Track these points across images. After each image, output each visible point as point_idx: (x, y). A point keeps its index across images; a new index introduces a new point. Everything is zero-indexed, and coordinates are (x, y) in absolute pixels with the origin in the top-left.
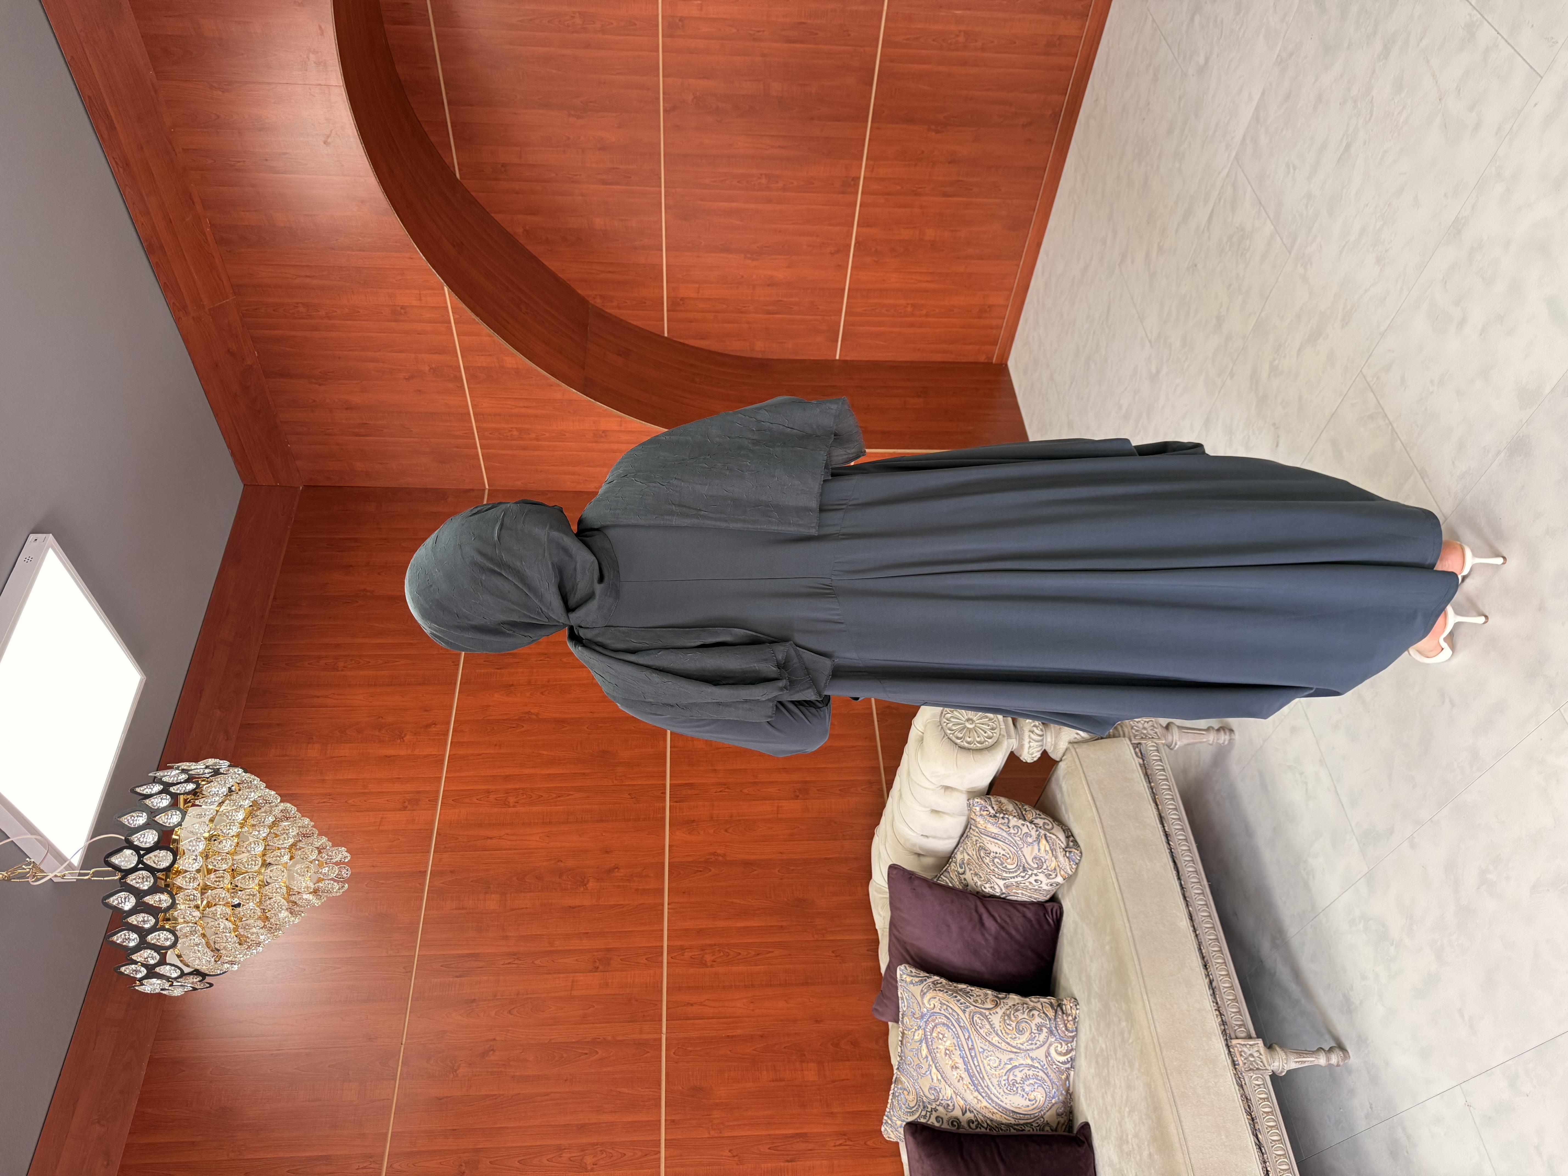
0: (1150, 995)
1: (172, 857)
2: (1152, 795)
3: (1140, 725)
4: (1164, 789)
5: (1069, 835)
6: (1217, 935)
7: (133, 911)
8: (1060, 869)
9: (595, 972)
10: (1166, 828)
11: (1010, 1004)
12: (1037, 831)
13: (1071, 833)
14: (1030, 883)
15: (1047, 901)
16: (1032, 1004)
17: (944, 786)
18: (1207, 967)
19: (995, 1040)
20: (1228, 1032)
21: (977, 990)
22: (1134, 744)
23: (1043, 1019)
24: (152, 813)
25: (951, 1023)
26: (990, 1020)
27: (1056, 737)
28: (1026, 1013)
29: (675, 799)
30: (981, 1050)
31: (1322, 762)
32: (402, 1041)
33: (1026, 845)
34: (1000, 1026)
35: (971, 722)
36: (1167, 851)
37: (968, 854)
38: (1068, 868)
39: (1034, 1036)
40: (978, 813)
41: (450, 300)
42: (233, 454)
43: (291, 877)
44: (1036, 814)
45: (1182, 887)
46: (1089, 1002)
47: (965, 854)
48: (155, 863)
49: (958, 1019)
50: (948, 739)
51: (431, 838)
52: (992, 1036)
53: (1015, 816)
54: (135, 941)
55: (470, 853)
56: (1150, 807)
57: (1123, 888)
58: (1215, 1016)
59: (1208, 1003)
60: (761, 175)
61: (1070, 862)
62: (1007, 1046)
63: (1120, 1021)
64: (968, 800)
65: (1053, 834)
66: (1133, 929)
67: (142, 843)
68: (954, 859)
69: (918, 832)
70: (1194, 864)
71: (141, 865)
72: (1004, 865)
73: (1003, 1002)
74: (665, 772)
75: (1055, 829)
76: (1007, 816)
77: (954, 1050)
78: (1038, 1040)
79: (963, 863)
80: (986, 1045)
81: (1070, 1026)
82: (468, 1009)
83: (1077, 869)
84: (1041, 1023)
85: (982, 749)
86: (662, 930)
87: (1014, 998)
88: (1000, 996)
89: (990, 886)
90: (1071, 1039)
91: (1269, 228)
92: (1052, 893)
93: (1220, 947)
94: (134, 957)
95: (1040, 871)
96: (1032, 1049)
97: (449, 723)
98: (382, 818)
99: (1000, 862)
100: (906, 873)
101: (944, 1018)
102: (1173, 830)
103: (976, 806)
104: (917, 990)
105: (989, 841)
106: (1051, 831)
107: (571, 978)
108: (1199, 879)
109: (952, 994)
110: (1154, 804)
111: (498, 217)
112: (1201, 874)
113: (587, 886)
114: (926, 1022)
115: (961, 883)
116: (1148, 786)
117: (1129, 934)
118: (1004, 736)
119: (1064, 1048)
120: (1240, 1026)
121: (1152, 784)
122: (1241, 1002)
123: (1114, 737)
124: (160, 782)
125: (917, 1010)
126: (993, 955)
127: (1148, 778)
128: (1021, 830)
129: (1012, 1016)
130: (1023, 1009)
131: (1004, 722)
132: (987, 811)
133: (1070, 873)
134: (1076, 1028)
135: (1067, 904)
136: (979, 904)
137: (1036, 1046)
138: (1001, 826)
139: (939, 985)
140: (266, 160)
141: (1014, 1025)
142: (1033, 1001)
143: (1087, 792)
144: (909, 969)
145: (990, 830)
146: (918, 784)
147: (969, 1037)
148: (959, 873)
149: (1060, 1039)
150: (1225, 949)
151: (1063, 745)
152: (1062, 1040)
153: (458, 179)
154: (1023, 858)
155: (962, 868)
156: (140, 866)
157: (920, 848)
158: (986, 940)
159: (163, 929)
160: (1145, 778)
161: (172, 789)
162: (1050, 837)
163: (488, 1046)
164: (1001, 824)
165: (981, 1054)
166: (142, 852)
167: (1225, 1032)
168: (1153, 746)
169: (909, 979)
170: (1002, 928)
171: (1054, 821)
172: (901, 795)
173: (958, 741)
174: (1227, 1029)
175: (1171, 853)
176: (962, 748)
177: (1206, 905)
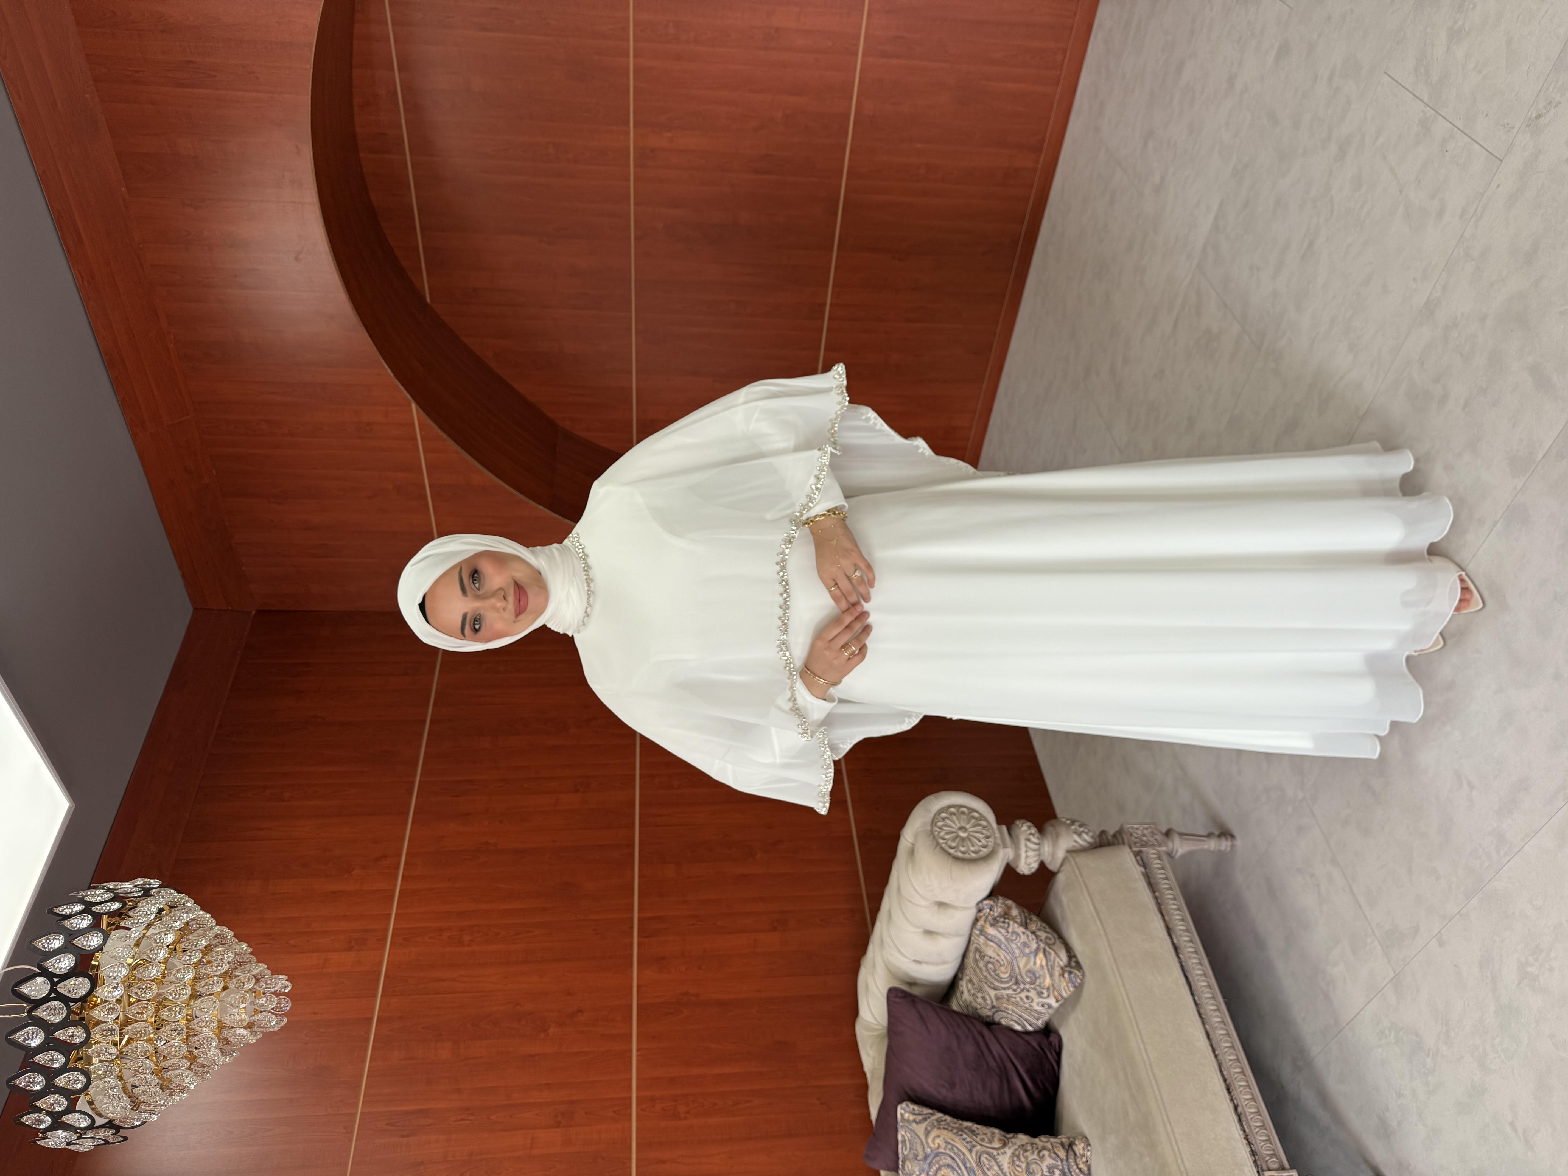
0: (1173, 1124)
1: (89, 984)
2: (1157, 904)
4: (1169, 899)
5: (1071, 953)
6: (1237, 1056)
7: (41, 1049)
10: (1175, 941)
11: (1019, 1144)
12: (1035, 941)
13: (1073, 951)
15: (1043, 1031)
16: (1041, 1144)
17: (938, 902)
18: (1231, 1090)
20: (1259, 1163)
21: (984, 1128)
22: (1135, 851)
23: (1054, 1160)
24: (70, 935)
25: (956, 1165)
26: (998, 1162)
27: (1053, 847)
28: (1035, 1154)
29: (644, 934)
31: (1333, 861)
33: (1022, 955)
34: (1009, 1168)
35: (963, 830)
36: (1178, 965)
41: (417, 416)
42: (184, 577)
43: (223, 1010)
45: (1196, 1004)
48: (69, 991)
49: (964, 1160)
50: (941, 849)
51: (378, 981)
53: (1017, 923)
54: (41, 1084)
55: (421, 997)
56: (1156, 917)
58: (1245, 1146)
59: (1235, 1131)
60: (730, 301)
63: (1141, 1156)
65: (1054, 951)
66: (1148, 1052)
67: (56, 969)
69: (909, 959)
70: (1207, 978)
71: (54, 995)
73: (1011, 1142)
74: (633, 905)
75: (1056, 944)
76: (1011, 921)
81: (1083, 1168)
83: (1076, 994)
84: (1052, 1164)
85: (978, 859)
86: (631, 1080)
87: (1022, 1138)
88: (1007, 1135)
94: (39, 1104)
97: (400, 855)
98: (326, 959)
101: (949, 1159)
102: (1182, 942)
104: (920, 1129)
106: (1051, 946)
107: (531, 1135)
108: (1213, 994)
109: (957, 1132)
110: (1160, 914)
112: (1215, 989)
113: (548, 1031)
114: (929, 1164)
116: (1152, 895)
117: (1145, 1057)
118: (999, 845)
120: (1272, 1156)
121: (1157, 894)
122: (1270, 1129)
123: (1114, 846)
124: (82, 901)
125: (920, 1151)
127: (1152, 887)
129: (1021, 1157)
130: (1032, 1150)
131: (998, 830)
134: (1089, 1170)
139: (943, 1123)
141: (1024, 1165)
142: (1042, 1141)
143: (1090, 905)
144: (911, 1106)
146: (910, 902)
150: (1247, 1071)
151: (1061, 854)
153: (427, 303)
159: (74, 1069)
160: (1148, 887)
161: (94, 909)
162: (1050, 952)
166: (56, 980)
167: (1257, 1163)
168: (1155, 854)
169: (910, 1118)
171: (1056, 936)
172: (890, 917)
173: (952, 851)
174: (1258, 1160)
175: (1182, 967)
176: (956, 858)
177: (1223, 1022)
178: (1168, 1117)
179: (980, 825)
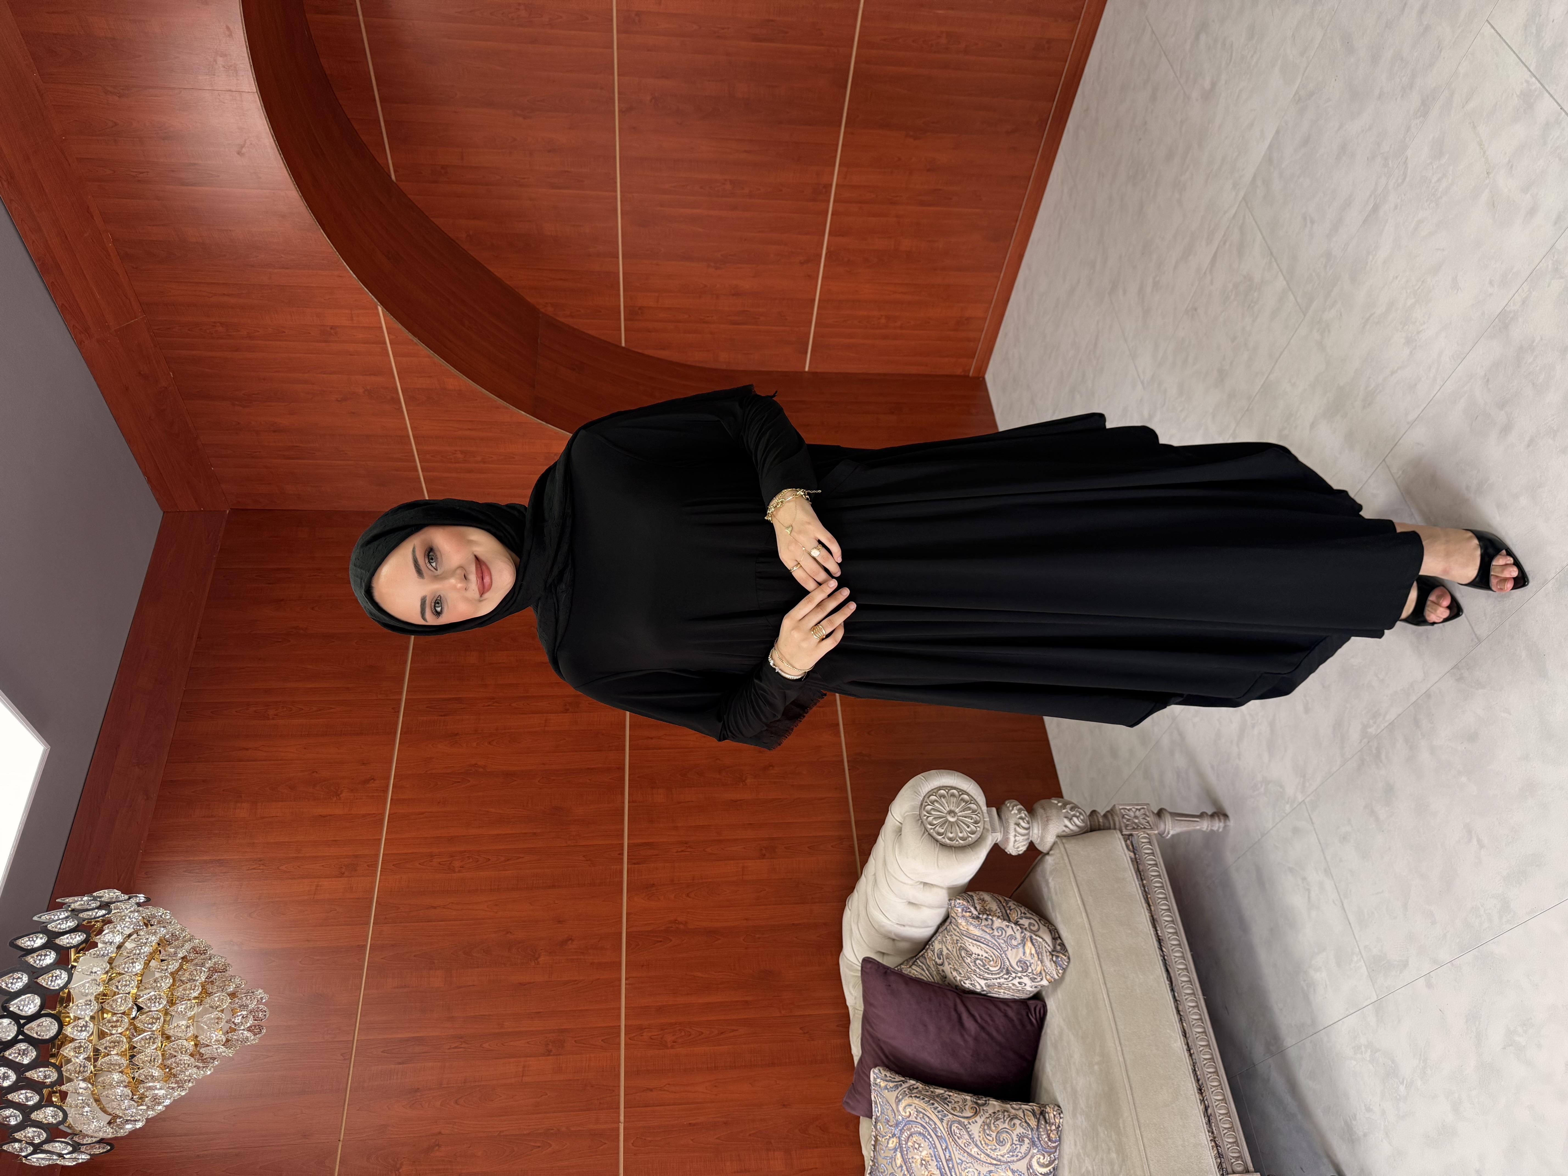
0: (1143, 1129)
1: (57, 1025)
2: (1144, 893)
3: (1132, 814)
4: (1156, 887)
5: (1056, 936)
6: (1212, 1054)
7: (14, 1088)
8: (1046, 973)
9: (548, 1055)
10: (1159, 932)
11: (990, 1112)
12: (1022, 933)
13: (1059, 935)
14: (1014, 985)
15: (1030, 999)
16: (1013, 1111)
17: (921, 882)
18: (1203, 1091)
19: (974, 1151)
20: (1224, 1166)
21: (956, 1095)
22: (1125, 835)
23: (1024, 1129)
24: (34, 973)
25: (927, 1133)
26: (969, 1130)
27: (1043, 829)
28: (1007, 1122)
29: (634, 861)
30: (960, 1161)
31: (1327, 872)
32: (340, 1137)
33: (1010, 948)
34: (980, 1136)
35: (953, 815)
36: (1160, 958)
37: (948, 949)
38: (1054, 973)
39: (1015, 1147)
40: (960, 915)
41: (385, 320)
42: (149, 481)
44: (1021, 913)
45: (1175, 1000)
46: (1074, 1115)
47: (944, 947)
48: (37, 1033)
49: (935, 1128)
50: (928, 836)
51: (370, 907)
52: (971, 1147)
53: (999, 917)
54: (18, 1119)
55: (413, 924)
56: (1142, 910)
57: (1114, 1005)
58: (1211, 1147)
59: (1204, 1138)
60: (726, 180)
61: (1057, 967)
62: (987, 1157)
63: (1109, 1149)
64: (950, 900)
65: (1040, 937)
66: (1124, 1052)
67: (21, 1010)
68: (931, 947)
69: (894, 921)
70: (1188, 972)
71: (22, 1036)
72: (986, 967)
73: (983, 1110)
74: (623, 831)
75: (1041, 929)
76: (990, 917)
77: (930, 1161)
78: (1019, 1152)
79: (942, 954)
80: (964, 1157)
81: (1053, 1136)
82: (412, 1099)
83: (1063, 974)
84: (1023, 1133)
85: (965, 846)
86: (619, 1009)
87: (994, 1105)
88: (979, 1101)
89: (971, 982)
90: (1054, 1150)
91: (1280, 283)
92: (1035, 992)
93: (1216, 1068)
94: (17, 1135)
95: (1025, 974)
96: (1013, 1161)
97: (389, 778)
98: (317, 886)
99: (982, 964)
100: (881, 968)
101: (920, 1127)
102: (1166, 933)
103: (958, 907)
104: (892, 1096)
105: (971, 943)
106: (1037, 933)
107: (522, 1063)
108: (1193, 990)
109: (929, 1101)
110: (1147, 905)
111: (438, 221)
112: (1195, 984)
113: (539, 960)
114: (901, 1130)
115: (938, 973)
116: (1139, 884)
117: (1121, 1059)
118: (988, 830)
119: (1047, 1159)
120: (1237, 1158)
121: (1145, 882)
122: (1238, 1130)
123: (1104, 829)
124: (45, 931)
125: (891, 1117)
126: (972, 1056)
127: (1140, 874)
128: (1006, 932)
129: (992, 1126)
130: (1004, 1117)
131: (988, 813)
132: (970, 912)
133: (1056, 977)
134: (1059, 1137)
135: (1051, 1004)
136: (958, 1001)
137: (1018, 1158)
138: (984, 928)
139: (915, 1091)
140: (173, 171)
141: (994, 1135)
142: (1014, 1108)
143: (1077, 895)
144: (884, 1073)
145: (972, 932)
146: (896, 878)
147: (947, 1147)
148: (936, 963)
149: (1043, 1150)
150: (1220, 1070)
151: (1050, 838)
152: (1045, 1151)
153: (393, 181)
154: (1007, 961)
155: (940, 959)
156: (20, 1037)
157: (896, 935)
158: (965, 1041)
159: (50, 1104)
160: (1136, 874)
161: (58, 941)
162: (1036, 940)
163: (433, 1141)
164: (985, 926)
165: (959, 1166)
166: (22, 1021)
167: (1222, 1166)
168: (1145, 838)
169: (883, 1084)
170: (982, 1028)
171: (1040, 920)
172: (876, 880)
173: (940, 838)
174: (1223, 1162)
175: (1164, 960)
176: (943, 845)
177: (1201, 1019)
178: (1138, 1122)
179: (970, 809)
